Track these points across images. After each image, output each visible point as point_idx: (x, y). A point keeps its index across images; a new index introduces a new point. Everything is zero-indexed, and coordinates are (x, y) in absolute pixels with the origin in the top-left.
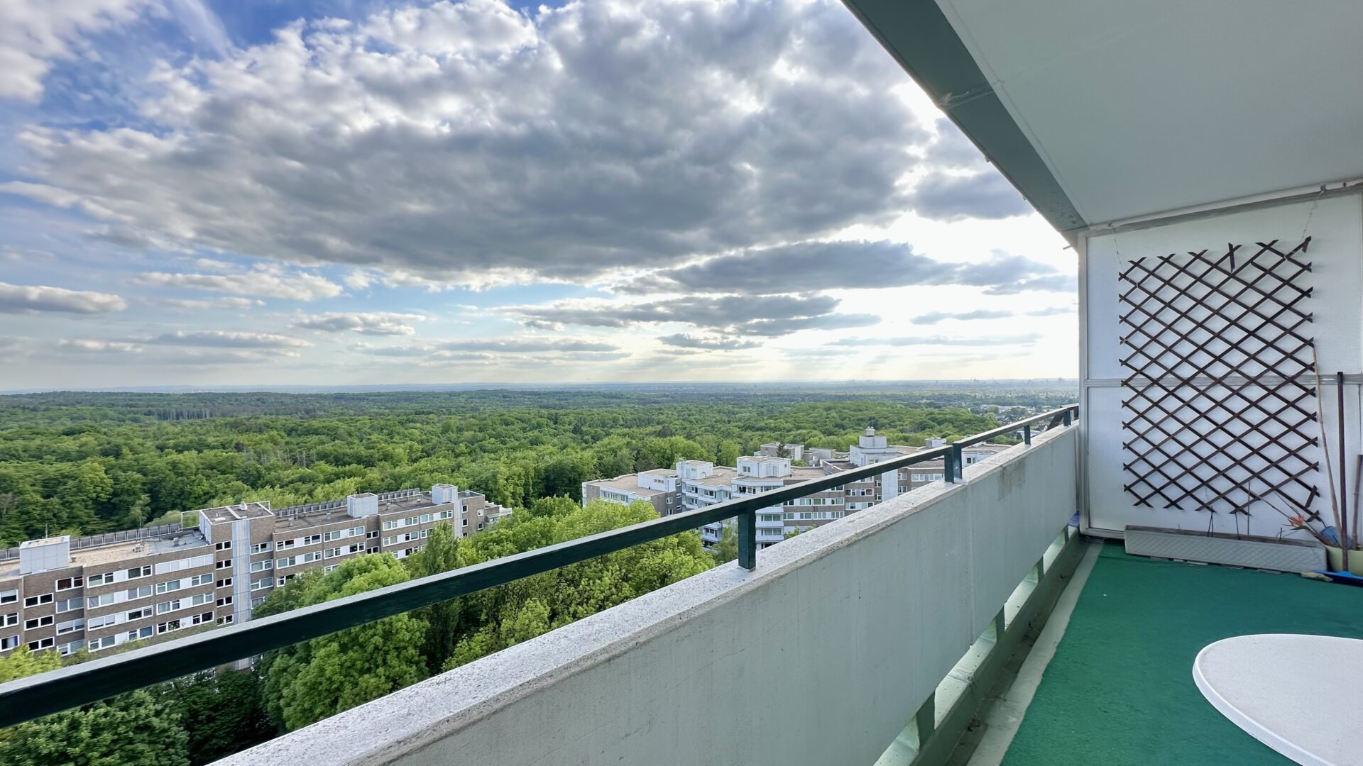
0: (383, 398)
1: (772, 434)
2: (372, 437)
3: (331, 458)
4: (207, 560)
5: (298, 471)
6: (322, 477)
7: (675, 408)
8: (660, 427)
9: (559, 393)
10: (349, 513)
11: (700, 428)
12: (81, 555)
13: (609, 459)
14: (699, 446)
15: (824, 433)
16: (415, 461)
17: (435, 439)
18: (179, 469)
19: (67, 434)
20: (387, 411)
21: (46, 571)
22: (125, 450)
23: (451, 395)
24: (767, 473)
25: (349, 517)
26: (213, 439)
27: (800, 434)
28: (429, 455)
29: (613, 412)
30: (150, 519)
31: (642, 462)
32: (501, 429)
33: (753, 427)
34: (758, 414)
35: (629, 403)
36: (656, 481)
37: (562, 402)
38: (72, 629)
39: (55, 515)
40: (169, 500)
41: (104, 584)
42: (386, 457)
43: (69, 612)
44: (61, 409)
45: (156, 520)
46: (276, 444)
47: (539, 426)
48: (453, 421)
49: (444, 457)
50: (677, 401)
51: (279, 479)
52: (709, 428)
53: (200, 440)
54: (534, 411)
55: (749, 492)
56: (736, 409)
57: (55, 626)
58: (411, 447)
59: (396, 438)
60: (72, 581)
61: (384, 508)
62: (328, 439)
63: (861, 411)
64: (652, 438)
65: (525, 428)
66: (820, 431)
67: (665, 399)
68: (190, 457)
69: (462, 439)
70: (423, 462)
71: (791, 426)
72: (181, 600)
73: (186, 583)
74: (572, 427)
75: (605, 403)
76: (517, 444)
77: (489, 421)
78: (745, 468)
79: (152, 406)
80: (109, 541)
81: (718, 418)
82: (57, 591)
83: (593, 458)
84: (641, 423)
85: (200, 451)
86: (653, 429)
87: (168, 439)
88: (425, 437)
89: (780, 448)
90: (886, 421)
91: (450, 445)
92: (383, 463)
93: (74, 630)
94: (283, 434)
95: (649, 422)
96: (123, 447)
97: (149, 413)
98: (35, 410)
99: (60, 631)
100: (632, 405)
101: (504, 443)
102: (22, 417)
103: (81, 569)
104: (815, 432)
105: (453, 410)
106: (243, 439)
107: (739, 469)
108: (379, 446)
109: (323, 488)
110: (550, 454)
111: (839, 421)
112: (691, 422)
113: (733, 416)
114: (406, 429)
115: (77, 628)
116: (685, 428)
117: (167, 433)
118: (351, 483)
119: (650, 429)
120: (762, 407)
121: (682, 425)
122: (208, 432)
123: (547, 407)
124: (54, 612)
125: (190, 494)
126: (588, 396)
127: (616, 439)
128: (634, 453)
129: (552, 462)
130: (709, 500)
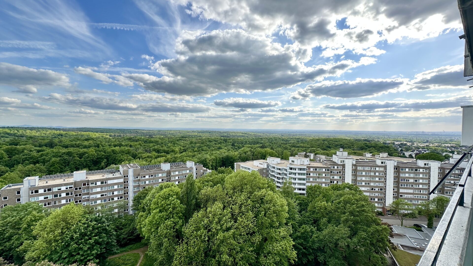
1: (302, 149)
3: (157, 151)
4: (122, 180)
5: (147, 154)
7: (267, 139)
8: (261, 145)
11: (276, 146)
12: (89, 176)
13: (244, 155)
14: (275, 152)
18: (114, 152)
19: (86, 140)
20: (173, 136)
21: (80, 180)
23: (193, 132)
24: (300, 163)
29: (245, 139)
30: (106, 167)
31: (255, 157)
32: (208, 143)
33: (295, 146)
34: (297, 142)
35: (250, 136)
36: (260, 164)
37: (228, 135)
40: (112, 161)
41: (94, 185)
42: (173, 151)
43: (86, 193)
48: (193, 140)
49: (190, 152)
50: (267, 136)
52: (279, 146)
53: (120, 143)
54: (219, 138)
55: (294, 170)
56: (289, 140)
57: (82, 196)
58: (180, 148)
59: (176, 145)
60: (86, 183)
63: (337, 142)
65: (216, 143)
66: (321, 148)
67: (263, 135)
69: (196, 146)
71: (310, 146)
72: (114, 192)
73: (116, 187)
75: (242, 136)
77: (204, 141)
78: (292, 161)
79: (108, 132)
80: (96, 173)
81: (282, 142)
82: (83, 186)
84: (255, 143)
86: (259, 146)
87: (112, 143)
89: (305, 154)
90: (347, 146)
92: (171, 153)
95: (258, 143)
96: (100, 144)
100: (252, 137)
103: (89, 181)
104: (319, 149)
105: (193, 137)
107: (290, 161)
109: (154, 160)
111: (328, 145)
112: (272, 143)
113: (288, 142)
114: (179, 142)
117: (111, 141)
119: (258, 145)
121: (269, 144)
122: (122, 141)
123: (223, 137)
124: (82, 193)
125: (117, 160)
126: (237, 133)
127: (246, 148)
128: (252, 154)
129: (225, 155)
130: (279, 171)
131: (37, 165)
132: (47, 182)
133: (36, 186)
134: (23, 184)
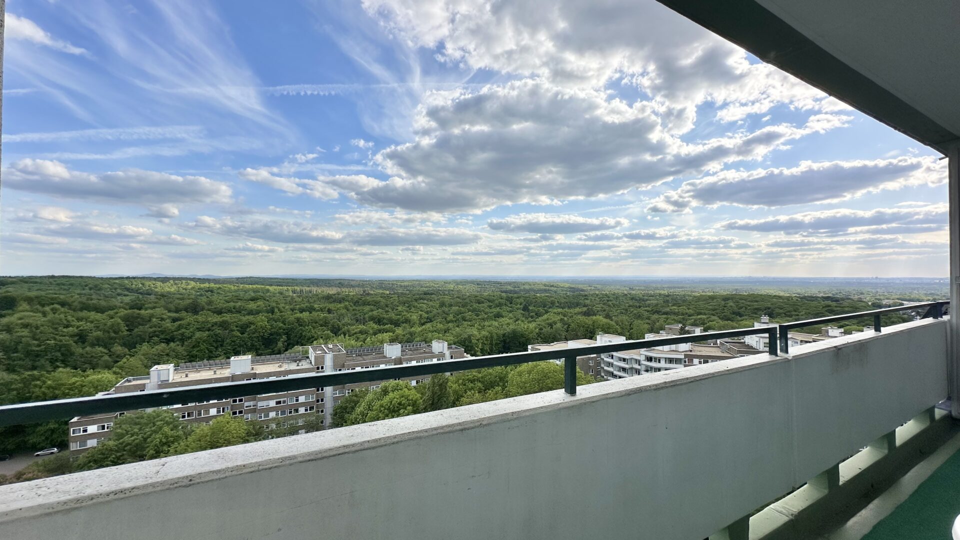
2: (399, 308)
3: (376, 320)
5: (359, 327)
6: (371, 332)
7: (597, 295)
8: (585, 309)
10: (385, 354)
11: (616, 310)
12: (256, 366)
13: (547, 330)
14: (615, 324)
16: (423, 324)
17: (435, 311)
18: (300, 322)
19: (252, 300)
20: (408, 292)
21: (240, 373)
22: (276, 310)
25: (385, 357)
26: (317, 306)
27: (700, 319)
28: (431, 321)
29: (551, 297)
30: (286, 350)
31: (571, 334)
32: (475, 306)
33: (660, 312)
34: (664, 302)
35: (562, 290)
37: (516, 289)
38: (250, 406)
39: (245, 344)
40: (296, 339)
42: (407, 321)
45: (289, 351)
46: (348, 310)
47: (500, 305)
48: (446, 300)
49: (440, 323)
50: (598, 290)
51: (349, 331)
52: (624, 311)
53: (311, 306)
54: (497, 294)
55: (655, 361)
58: (421, 316)
59: (413, 310)
61: (404, 353)
62: (375, 308)
63: (757, 301)
64: (579, 317)
65: (491, 306)
67: (590, 288)
68: (305, 315)
69: (452, 311)
70: (428, 325)
74: (522, 306)
75: (545, 290)
76: (486, 316)
77: (468, 301)
79: (289, 286)
80: (268, 360)
81: (631, 304)
83: (536, 329)
84: (572, 305)
85: (311, 313)
86: (580, 310)
88: (428, 309)
89: (682, 329)
90: (781, 311)
91: (444, 315)
92: (404, 325)
93: (252, 407)
94: (351, 304)
95: (578, 305)
96: (276, 308)
99: (246, 407)
100: (565, 292)
101: (477, 315)
105: (446, 292)
106: (332, 306)
108: (403, 314)
109: (371, 338)
110: (507, 324)
111: (736, 309)
112: (609, 306)
114: (419, 304)
115: (253, 406)
116: (605, 311)
117: (295, 302)
118: (386, 336)
119: (577, 310)
121: (602, 308)
122: (315, 301)
123: (506, 292)
125: (305, 337)
126: (534, 285)
127: (553, 316)
128: (566, 327)
129: (508, 330)
130: (622, 364)
131: (172, 344)
132: (187, 376)
133: (170, 381)
134: (149, 378)
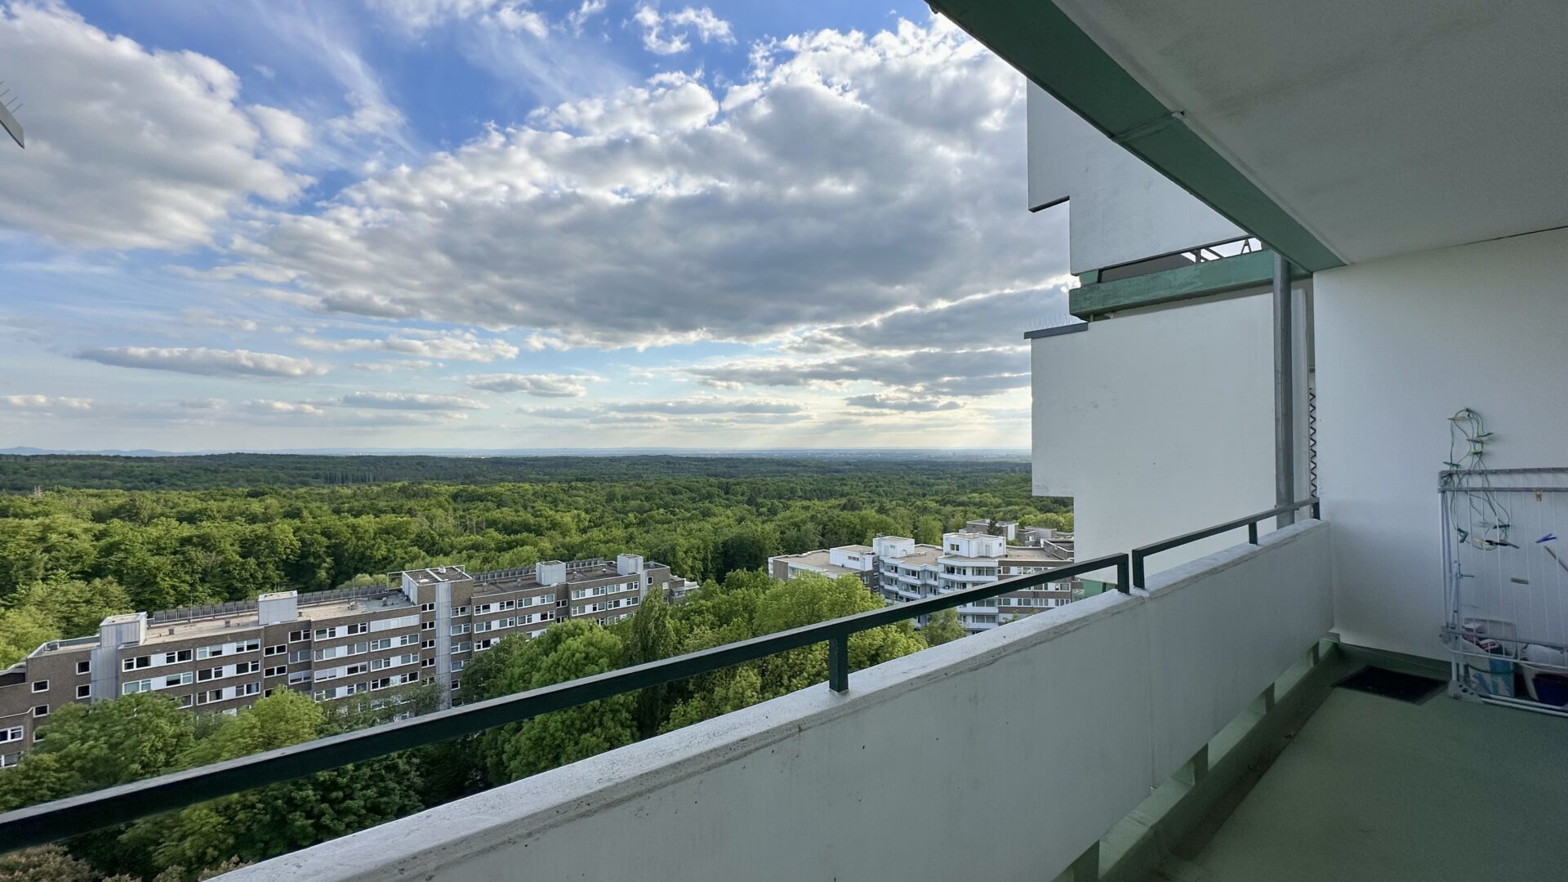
0: (540, 463)
1: (977, 511)
2: (537, 504)
3: (500, 526)
4: (413, 620)
5: (470, 538)
6: (494, 545)
7: (860, 479)
8: (844, 501)
9: (728, 459)
10: (537, 580)
11: (891, 501)
12: (305, 610)
13: (792, 533)
14: (893, 521)
15: (1041, 510)
16: (585, 531)
17: (601, 509)
18: (358, 533)
21: (279, 623)
22: (306, 513)
23: (611, 460)
24: (979, 553)
25: (538, 585)
26: (384, 503)
27: (1010, 511)
28: (597, 526)
29: (789, 482)
31: (830, 538)
32: (669, 498)
33: (954, 502)
35: (806, 472)
36: (850, 558)
37: (731, 470)
38: (300, 679)
39: (251, 576)
41: (328, 638)
43: (299, 663)
44: (238, 471)
45: (347, 583)
46: (444, 510)
47: (709, 496)
48: (617, 489)
50: (861, 470)
51: (452, 546)
53: (372, 504)
54: (702, 480)
55: (959, 573)
56: (932, 481)
57: (287, 675)
58: (579, 515)
59: (561, 506)
60: (302, 632)
61: (572, 576)
62: (494, 506)
64: (838, 512)
65: (695, 498)
66: (1036, 507)
67: (848, 467)
68: (366, 522)
69: (628, 509)
70: (593, 533)
71: (1000, 501)
72: (391, 658)
73: (396, 642)
74: (745, 498)
75: (779, 472)
76: (689, 515)
77: (655, 490)
78: (952, 546)
79: (319, 469)
82: (290, 642)
83: (774, 532)
84: (823, 495)
85: (375, 516)
86: (837, 502)
87: (343, 503)
88: (589, 506)
89: (992, 525)
91: (618, 515)
92: (552, 532)
93: (303, 681)
94: (449, 500)
95: (831, 494)
96: (304, 510)
97: (317, 477)
98: (215, 471)
99: (292, 681)
100: (809, 474)
101: (675, 513)
102: (205, 478)
103: (309, 623)
104: (1029, 509)
105: (615, 477)
106: (413, 504)
107: (947, 548)
108: (546, 514)
110: (727, 527)
113: (928, 488)
114: (569, 497)
115: (305, 679)
116: (874, 501)
118: (530, 551)
120: (963, 478)
123: (716, 475)
124: (287, 663)
126: (760, 463)
132: (171, 632)
133: (141, 644)
134: (97, 640)
